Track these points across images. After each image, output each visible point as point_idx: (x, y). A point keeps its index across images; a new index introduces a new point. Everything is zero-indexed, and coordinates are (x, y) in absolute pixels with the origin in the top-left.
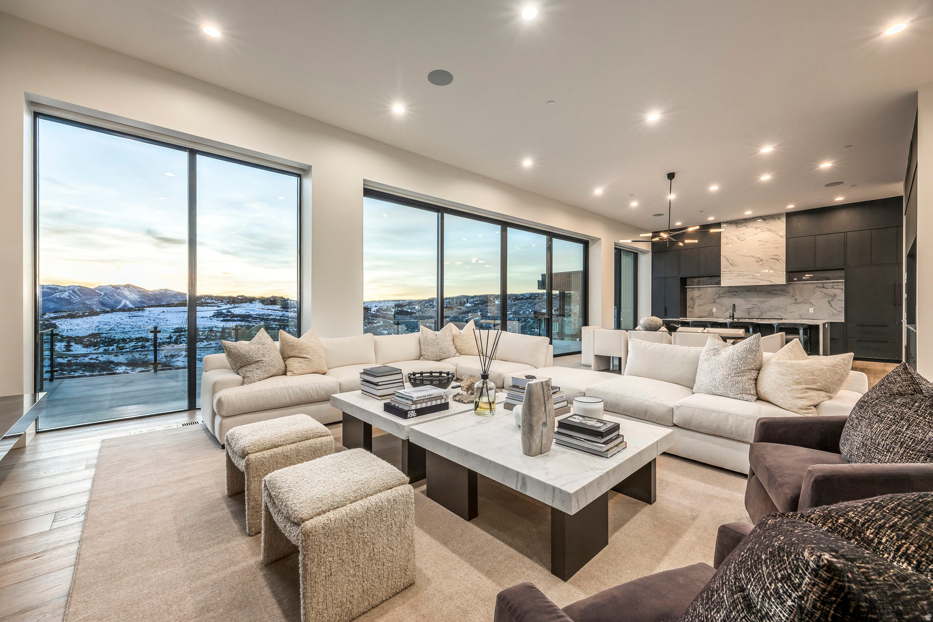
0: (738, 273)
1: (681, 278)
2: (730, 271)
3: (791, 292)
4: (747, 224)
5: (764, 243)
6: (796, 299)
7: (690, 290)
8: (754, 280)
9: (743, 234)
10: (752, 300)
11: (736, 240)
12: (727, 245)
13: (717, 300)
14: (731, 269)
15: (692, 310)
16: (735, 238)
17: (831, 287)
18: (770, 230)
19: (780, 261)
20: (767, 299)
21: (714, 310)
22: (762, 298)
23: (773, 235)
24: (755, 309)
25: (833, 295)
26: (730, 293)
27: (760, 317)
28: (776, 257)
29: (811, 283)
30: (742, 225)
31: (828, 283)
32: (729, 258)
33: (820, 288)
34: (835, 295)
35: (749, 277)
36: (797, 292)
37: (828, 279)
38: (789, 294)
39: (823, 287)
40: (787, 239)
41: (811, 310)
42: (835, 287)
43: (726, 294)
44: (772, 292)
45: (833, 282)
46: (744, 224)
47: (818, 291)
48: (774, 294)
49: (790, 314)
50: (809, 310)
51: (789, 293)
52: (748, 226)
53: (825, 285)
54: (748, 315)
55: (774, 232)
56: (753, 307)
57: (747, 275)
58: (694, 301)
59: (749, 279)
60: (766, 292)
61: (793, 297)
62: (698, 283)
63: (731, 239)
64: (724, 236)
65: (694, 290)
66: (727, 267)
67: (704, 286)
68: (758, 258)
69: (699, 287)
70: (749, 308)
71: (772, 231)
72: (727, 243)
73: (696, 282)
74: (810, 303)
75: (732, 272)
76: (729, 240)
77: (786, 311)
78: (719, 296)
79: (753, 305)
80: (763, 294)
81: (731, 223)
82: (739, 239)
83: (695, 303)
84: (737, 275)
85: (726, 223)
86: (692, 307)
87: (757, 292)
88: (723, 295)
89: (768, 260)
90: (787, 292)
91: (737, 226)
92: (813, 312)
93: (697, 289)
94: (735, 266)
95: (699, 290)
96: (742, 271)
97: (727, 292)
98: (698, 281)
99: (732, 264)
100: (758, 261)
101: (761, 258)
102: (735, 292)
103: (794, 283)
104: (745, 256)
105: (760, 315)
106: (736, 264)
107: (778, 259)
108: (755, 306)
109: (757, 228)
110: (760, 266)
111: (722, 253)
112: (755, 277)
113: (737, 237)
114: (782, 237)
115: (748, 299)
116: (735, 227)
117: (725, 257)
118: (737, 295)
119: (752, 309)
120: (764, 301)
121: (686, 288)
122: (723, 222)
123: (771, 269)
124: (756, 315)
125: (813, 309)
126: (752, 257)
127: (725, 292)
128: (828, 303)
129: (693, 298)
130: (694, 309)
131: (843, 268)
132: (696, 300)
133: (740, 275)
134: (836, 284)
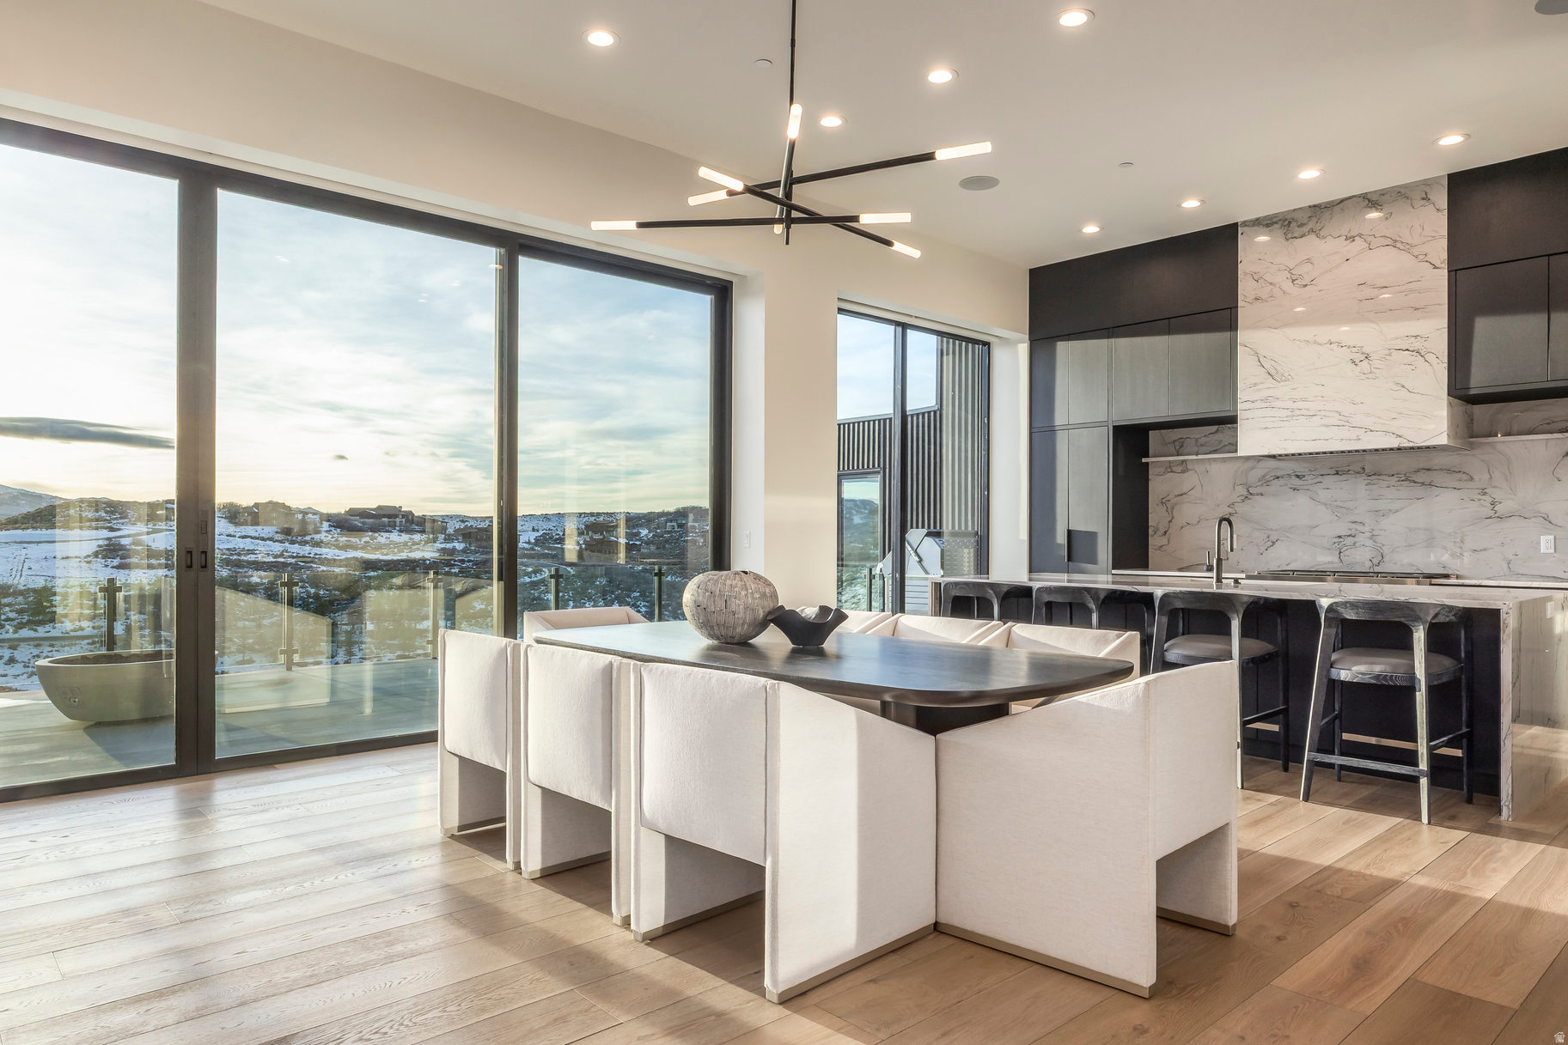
0: (1290, 404)
1: (1115, 428)
2: (1265, 400)
3: (1475, 477)
4: (1318, 226)
5: (1375, 293)
6: (1493, 504)
7: (1158, 470)
8: (1345, 433)
9: (1309, 261)
10: (1348, 503)
11: (1287, 285)
12: (1258, 304)
13: (1243, 508)
14: (1268, 393)
15: (1164, 541)
16: (1282, 279)
18: (1394, 243)
19: (1430, 357)
20: (1396, 504)
22: (1383, 496)
23: (1405, 259)
24: (1360, 539)
26: (1281, 481)
27: (1377, 569)
28: (1417, 345)
29: (1546, 442)
30: (1305, 229)
32: (1262, 352)
35: (1326, 421)
36: (1497, 475)
38: (1470, 485)
40: (1453, 272)
41: (1546, 543)
43: (1267, 483)
44: (1414, 478)
46: (1311, 225)
48: (1423, 484)
49: (1476, 555)
50: (1539, 543)
51: (1472, 479)
52: (1322, 233)
54: (1337, 560)
55: (1408, 248)
56: (1353, 532)
57: (1323, 413)
58: (1170, 511)
59: (1328, 426)
60: (1395, 479)
61: (1485, 494)
62: (1181, 447)
63: (1271, 284)
64: (1246, 274)
65: (1169, 470)
66: (1255, 384)
67: (1200, 457)
68: (1355, 350)
69: (1183, 461)
70: (1340, 537)
71: (1402, 247)
72: (1257, 299)
73: (1177, 443)
74: (1542, 515)
75: (1274, 404)
76: (1264, 285)
77: (1461, 548)
78: (1245, 493)
79: (1354, 526)
80: (1384, 484)
81: (1267, 226)
82: (1293, 281)
83: (1173, 518)
84: (1289, 414)
85: (1253, 226)
86: (1166, 532)
87: (1366, 478)
88: (1259, 490)
89: (1388, 357)
90: (1465, 477)
91: (1290, 235)
92: (1552, 551)
93: (1179, 469)
94: (1284, 378)
95: (1183, 472)
96: (1303, 400)
97: (1272, 478)
98: (1181, 438)
99: (1273, 372)
100: (1357, 361)
101: (1364, 350)
102: (1298, 476)
103: (1488, 443)
104: (1315, 342)
105: (1375, 561)
106: (1286, 374)
107: (1421, 351)
108: (1360, 528)
109: (1352, 239)
110: (1363, 377)
111: (1243, 336)
112: (1346, 419)
113: (1289, 275)
114: (1435, 267)
115: (1338, 503)
116: (1282, 240)
117: (1251, 349)
118: (1301, 487)
119: (1349, 541)
120: (1390, 510)
121: (1147, 464)
122: (1245, 224)
123: (1400, 388)
124: (1360, 558)
125: (1552, 537)
126: (1334, 346)
127: (1264, 476)
129: (1167, 499)
130: (1171, 537)
132: (1177, 508)
133: (1298, 412)
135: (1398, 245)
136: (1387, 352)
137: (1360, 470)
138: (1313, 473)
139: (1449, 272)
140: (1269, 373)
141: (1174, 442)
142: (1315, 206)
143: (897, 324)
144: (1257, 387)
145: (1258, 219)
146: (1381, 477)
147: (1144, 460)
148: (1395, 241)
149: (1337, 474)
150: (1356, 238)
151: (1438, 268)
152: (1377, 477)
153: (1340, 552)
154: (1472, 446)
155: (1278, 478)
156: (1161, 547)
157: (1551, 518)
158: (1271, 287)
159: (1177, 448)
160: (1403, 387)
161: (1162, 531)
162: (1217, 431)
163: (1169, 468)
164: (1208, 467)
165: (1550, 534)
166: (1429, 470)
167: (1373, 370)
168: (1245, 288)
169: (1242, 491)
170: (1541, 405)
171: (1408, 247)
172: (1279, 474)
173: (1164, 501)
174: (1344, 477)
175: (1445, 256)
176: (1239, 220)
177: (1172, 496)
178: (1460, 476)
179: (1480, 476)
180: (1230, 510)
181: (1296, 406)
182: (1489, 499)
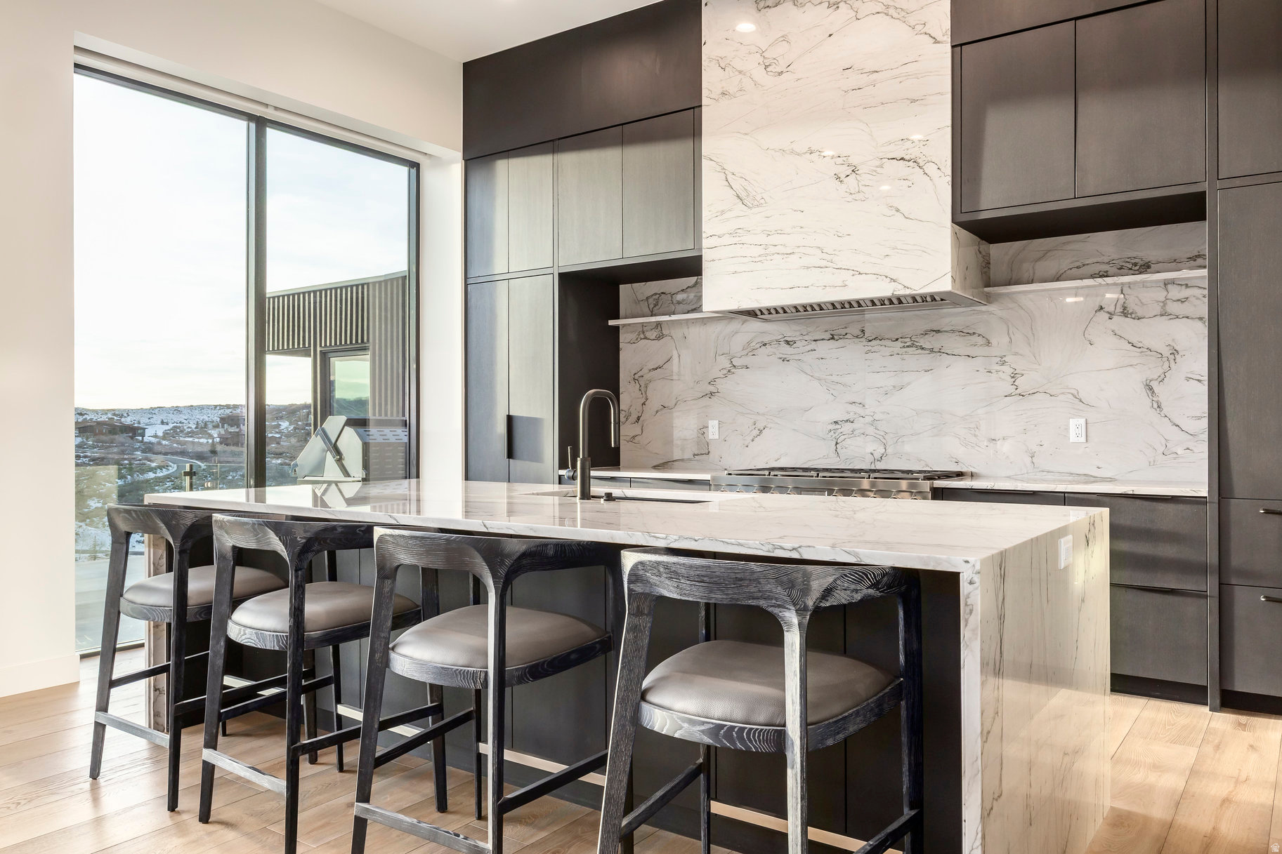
0: (762, 239)
1: (561, 275)
2: (733, 234)
3: (994, 341)
6: (1013, 377)
7: (630, 337)
10: (848, 380)
11: (759, 73)
12: (725, 101)
13: (727, 385)
15: (636, 430)
16: (753, 65)
17: (1158, 310)
18: (886, 10)
19: (931, 169)
21: (715, 430)
22: (886, 368)
23: (900, 32)
24: (858, 425)
25: (1166, 352)
26: (769, 349)
27: (879, 466)
28: (914, 151)
29: (1076, 293)
31: (1144, 284)
32: (731, 167)
33: (1111, 315)
34: (1175, 352)
36: (1018, 338)
37: (1144, 268)
38: (987, 351)
39: (1125, 313)
40: (958, 47)
41: (1075, 426)
42: (1173, 308)
43: (754, 352)
44: (922, 342)
45: (1166, 283)
47: (1102, 331)
48: (932, 350)
50: (1067, 429)
51: (989, 343)
53: (1132, 300)
54: (833, 455)
56: (851, 416)
57: (801, 250)
58: (643, 390)
59: (808, 268)
60: (899, 344)
61: (1004, 363)
62: (655, 306)
63: (740, 72)
64: (711, 60)
65: (642, 336)
66: (723, 212)
67: (674, 317)
68: (839, 161)
69: (659, 324)
70: (836, 422)
71: (895, 15)
72: (723, 94)
73: (651, 300)
74: (1073, 391)
75: (744, 239)
76: (732, 74)
77: (975, 436)
78: (728, 365)
79: (852, 407)
80: (887, 351)
82: (766, 67)
83: (647, 399)
84: (763, 252)
86: (639, 418)
87: (866, 343)
88: (744, 361)
89: (879, 170)
90: (980, 340)
91: (762, 4)
92: (1083, 439)
93: (652, 335)
94: (756, 203)
95: (659, 338)
96: (780, 232)
97: (758, 346)
98: (656, 294)
99: (743, 195)
100: (842, 176)
101: (854, 160)
102: (788, 342)
103: (1008, 295)
104: (792, 152)
105: (877, 456)
106: (758, 197)
107: (918, 161)
108: (859, 410)
109: (836, 5)
110: (850, 198)
111: (709, 144)
112: (829, 257)
113: (761, 60)
114: (936, 42)
115: (835, 378)
116: (753, 11)
117: (717, 163)
118: (791, 357)
119: (847, 428)
120: (894, 387)
121: (617, 328)
123: (894, 212)
124: (860, 450)
125: (1082, 421)
126: (814, 156)
127: (749, 343)
128: (1143, 392)
129: (640, 374)
130: (645, 425)
131: (1205, 187)
132: (651, 386)
133: (772, 249)
134: (1175, 292)
135: (891, 11)
136: (878, 163)
137: (860, 333)
138: (806, 338)
139: (953, 47)
140: (738, 197)
141: (647, 298)
143: (250, 117)
144: (725, 216)
146: (883, 342)
147: (611, 323)
148: (888, 7)
149: (833, 338)
150: (840, 5)
151: (939, 42)
152: (877, 342)
153: (837, 443)
154: (989, 299)
155: (765, 345)
156: (634, 437)
157: (1081, 395)
158: (741, 76)
159: (651, 306)
160: (898, 210)
161: (634, 417)
162: (695, 284)
163: (642, 331)
164: (685, 331)
165: (1080, 417)
166: (938, 331)
167: (862, 188)
168: (711, 79)
169: (723, 363)
170: (1068, 243)
171: (903, 14)
172: (766, 340)
173: (636, 377)
174: (842, 343)
175: (947, 24)
177: (645, 371)
178: (975, 339)
179: (1000, 340)
180: (712, 389)
181: (775, 239)
182: (1009, 371)
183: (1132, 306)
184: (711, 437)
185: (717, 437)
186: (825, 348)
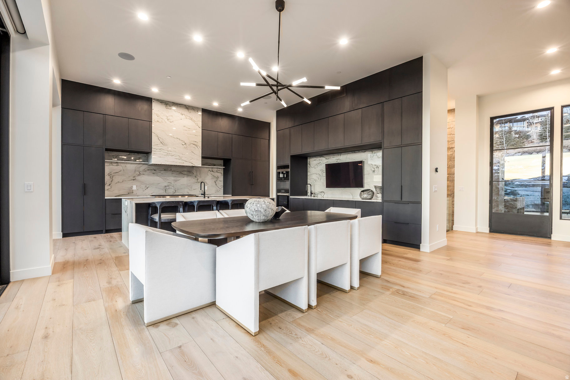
0: (167, 152)
1: (106, 149)
2: (160, 149)
5: (187, 129)
7: (108, 164)
8: (180, 161)
9: (172, 116)
10: (168, 178)
11: (166, 120)
12: (158, 123)
13: (138, 178)
14: (161, 148)
15: (109, 187)
16: (165, 118)
17: (216, 171)
18: (191, 119)
19: (198, 147)
20: (178, 179)
21: (134, 188)
22: (175, 177)
23: (193, 124)
24: (171, 187)
26: (150, 171)
27: (174, 194)
28: (196, 143)
29: (206, 168)
30: (171, 108)
31: (215, 168)
32: (159, 136)
34: (218, 177)
36: (198, 173)
37: (215, 165)
38: (193, 175)
39: (212, 171)
42: (218, 171)
43: (145, 171)
44: (183, 172)
45: (217, 168)
47: (209, 173)
48: (184, 174)
49: (194, 190)
52: (175, 110)
53: (213, 169)
54: (165, 192)
55: (194, 121)
56: (169, 185)
57: (175, 155)
58: (112, 178)
59: (176, 159)
60: (178, 173)
64: (155, 113)
65: (111, 164)
66: (157, 145)
68: (183, 141)
69: (117, 162)
70: (165, 186)
72: (158, 121)
75: (162, 151)
76: (159, 118)
78: (139, 173)
79: (169, 184)
80: (176, 174)
81: (161, 102)
82: (168, 120)
83: (113, 180)
84: (167, 154)
85: (157, 101)
86: (110, 185)
87: (172, 172)
88: (143, 173)
89: (190, 145)
91: (167, 108)
92: (207, 189)
93: (115, 165)
94: (165, 145)
95: (117, 166)
96: (170, 151)
97: (147, 170)
99: (162, 142)
100: (183, 144)
101: (185, 142)
102: (154, 170)
104: (173, 137)
105: (174, 192)
107: (197, 145)
108: (170, 184)
109: (182, 115)
110: (185, 148)
111: (154, 130)
112: (180, 158)
113: (167, 118)
115: (165, 178)
116: (165, 108)
117: (156, 134)
118: (155, 173)
119: (168, 187)
122: (154, 99)
123: (192, 152)
124: (171, 192)
126: (178, 139)
127: (144, 169)
128: (214, 182)
129: (110, 174)
130: (112, 186)
131: (231, 158)
132: (114, 177)
133: (169, 154)
134: (218, 169)
137: (170, 170)
139: (202, 129)
142: (173, 103)
145: (158, 100)
146: (175, 172)
149: (165, 170)
151: (200, 128)
153: (165, 190)
157: (206, 183)
158: (162, 119)
162: (129, 154)
164: (126, 165)
165: (206, 186)
166: (185, 171)
167: (187, 147)
168: (155, 117)
169: (138, 173)
172: (149, 169)
174: (167, 171)
175: (201, 126)
176: (153, 98)
177: (112, 173)
178: (191, 173)
179: (195, 173)
180: (134, 178)
181: (168, 152)
182: (197, 178)
183: (213, 170)
184: (134, 189)
185: (135, 189)
186: (163, 172)
